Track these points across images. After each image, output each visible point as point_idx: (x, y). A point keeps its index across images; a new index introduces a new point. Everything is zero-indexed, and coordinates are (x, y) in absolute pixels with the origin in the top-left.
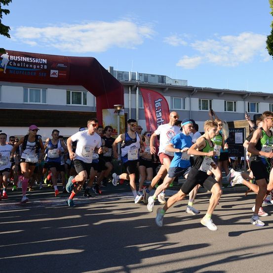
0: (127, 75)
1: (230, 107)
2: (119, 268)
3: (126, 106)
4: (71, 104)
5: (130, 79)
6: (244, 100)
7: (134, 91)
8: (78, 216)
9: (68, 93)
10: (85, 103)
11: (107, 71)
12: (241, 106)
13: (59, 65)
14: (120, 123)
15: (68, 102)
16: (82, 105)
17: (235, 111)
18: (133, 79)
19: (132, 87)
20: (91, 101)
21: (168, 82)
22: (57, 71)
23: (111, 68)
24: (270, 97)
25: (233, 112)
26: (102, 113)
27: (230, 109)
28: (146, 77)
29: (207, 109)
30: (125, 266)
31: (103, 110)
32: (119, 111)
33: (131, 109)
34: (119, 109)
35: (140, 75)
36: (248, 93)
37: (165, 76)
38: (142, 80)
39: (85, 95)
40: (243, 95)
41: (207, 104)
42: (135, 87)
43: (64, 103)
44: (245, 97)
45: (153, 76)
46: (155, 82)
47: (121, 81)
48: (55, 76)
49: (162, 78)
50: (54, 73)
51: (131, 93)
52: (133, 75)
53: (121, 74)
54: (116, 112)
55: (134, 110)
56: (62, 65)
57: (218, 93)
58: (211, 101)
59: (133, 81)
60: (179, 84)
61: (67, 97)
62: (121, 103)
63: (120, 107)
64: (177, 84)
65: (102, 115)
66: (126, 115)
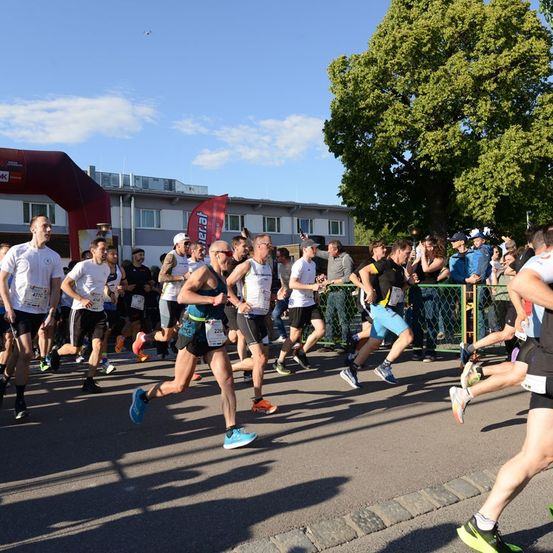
0: (116, 180)
1: (271, 225)
2: (105, 464)
3: (114, 225)
5: (121, 184)
6: (292, 215)
7: (127, 203)
8: (43, 391)
9: (26, 206)
11: (83, 173)
12: (287, 225)
13: (11, 163)
15: (27, 220)
17: (279, 231)
18: (126, 184)
19: (125, 196)
20: (61, 216)
21: (179, 189)
22: (8, 173)
23: (92, 168)
24: (330, 211)
25: (276, 232)
26: (77, 235)
27: (272, 229)
28: (145, 181)
29: (238, 229)
30: (114, 462)
31: (80, 232)
32: (105, 233)
33: (124, 229)
34: (104, 229)
35: (136, 178)
36: (298, 205)
37: (175, 181)
38: (140, 185)
39: (52, 209)
40: (289, 208)
41: (237, 222)
42: (129, 196)
43: (20, 221)
44: (292, 210)
45: (156, 179)
46: (160, 189)
47: (107, 187)
48: (4, 180)
49: (170, 183)
50: (3, 176)
51: (124, 206)
52: (126, 179)
53: (106, 177)
54: (99, 234)
55: (128, 232)
56: (15, 164)
57: (253, 206)
58: (242, 217)
59: (126, 188)
60: (195, 192)
61: (25, 212)
62: (107, 220)
63: (107, 226)
64: (193, 192)
65: (78, 239)
66: (116, 239)
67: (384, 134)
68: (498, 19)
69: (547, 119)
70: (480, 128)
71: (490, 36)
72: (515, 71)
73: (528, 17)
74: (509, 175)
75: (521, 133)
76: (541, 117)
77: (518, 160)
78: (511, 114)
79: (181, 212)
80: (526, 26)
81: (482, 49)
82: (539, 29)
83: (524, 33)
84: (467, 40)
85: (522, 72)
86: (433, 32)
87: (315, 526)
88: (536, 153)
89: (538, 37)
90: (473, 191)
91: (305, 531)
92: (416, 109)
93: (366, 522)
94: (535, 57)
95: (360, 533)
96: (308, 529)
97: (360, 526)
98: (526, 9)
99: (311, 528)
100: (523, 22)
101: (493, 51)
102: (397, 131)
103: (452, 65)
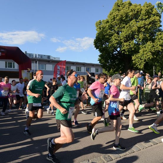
0: (33, 55)
1: (78, 69)
3: (32, 69)
4: (7, 68)
5: (34, 57)
7: (36, 62)
8: (11, 118)
9: (6, 63)
10: (14, 67)
11: (24, 53)
12: (83, 69)
13: (2, 50)
14: (30, 76)
15: (6, 67)
16: (12, 68)
17: (81, 71)
18: (36, 57)
19: (35, 60)
20: (16, 66)
21: (51, 58)
22: (1, 53)
23: (26, 52)
24: (96, 65)
25: (80, 71)
27: (78, 70)
28: (41, 56)
31: (22, 71)
32: (29, 71)
33: (35, 70)
34: (29, 70)
35: (39, 55)
36: (86, 64)
39: (14, 64)
40: (84, 64)
41: (69, 68)
42: (37, 60)
43: (4, 67)
44: (85, 65)
45: (45, 55)
46: (46, 58)
47: (30, 58)
49: (49, 57)
52: (36, 55)
53: (30, 55)
54: (28, 71)
57: (73, 64)
58: (70, 67)
60: (56, 59)
62: (30, 67)
63: (30, 69)
64: (55, 59)
65: (21, 73)
66: (32, 73)
67: (112, 43)
68: (146, 10)
69: (159, 39)
70: (140, 42)
71: (143, 15)
72: (150, 25)
73: (154, 10)
74: (148, 55)
75: (152, 44)
76: (157, 39)
77: (150, 51)
78: (149, 38)
79: (52, 65)
80: (154, 13)
81: (141, 19)
82: (157, 13)
83: (153, 14)
84: (136, 16)
85: (152, 26)
86: (126, 14)
87: (92, 159)
88: (156, 49)
89: (157, 16)
90: (137, 60)
91: (89, 161)
92: (121, 36)
93: (107, 158)
94: (156, 21)
95: (105, 162)
96: (90, 160)
97: (105, 160)
98: (153, 8)
99: (91, 160)
100: (152, 11)
101: (144, 20)
102: (116, 42)
103: (132, 23)
